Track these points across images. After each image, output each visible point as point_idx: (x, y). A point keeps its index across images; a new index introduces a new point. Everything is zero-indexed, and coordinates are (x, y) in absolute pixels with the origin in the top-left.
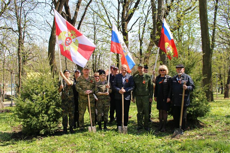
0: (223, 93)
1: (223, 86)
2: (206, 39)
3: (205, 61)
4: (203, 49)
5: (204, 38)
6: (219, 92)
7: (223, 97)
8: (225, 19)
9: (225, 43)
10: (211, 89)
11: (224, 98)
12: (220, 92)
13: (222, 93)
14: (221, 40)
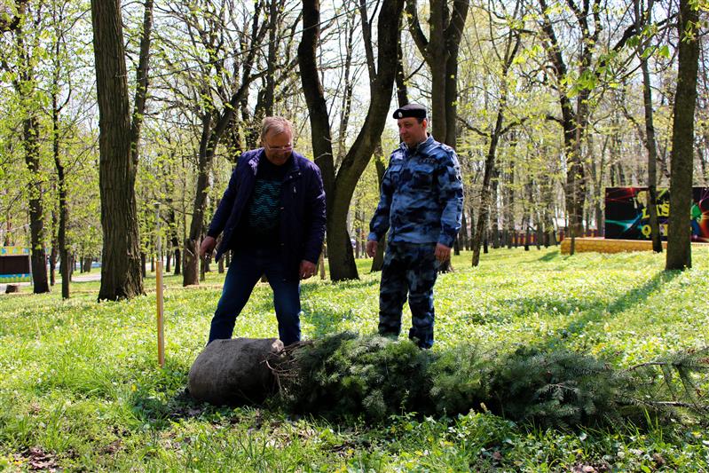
0: (181, 271)
1: (181, 249)
2: (112, 61)
3: (107, 142)
4: (102, 96)
5: (105, 56)
6: (168, 270)
7: (179, 283)
8: (183, 25)
9: (181, 104)
10: (132, 249)
11: (184, 286)
12: (173, 269)
13: (177, 272)
14: (171, 95)
